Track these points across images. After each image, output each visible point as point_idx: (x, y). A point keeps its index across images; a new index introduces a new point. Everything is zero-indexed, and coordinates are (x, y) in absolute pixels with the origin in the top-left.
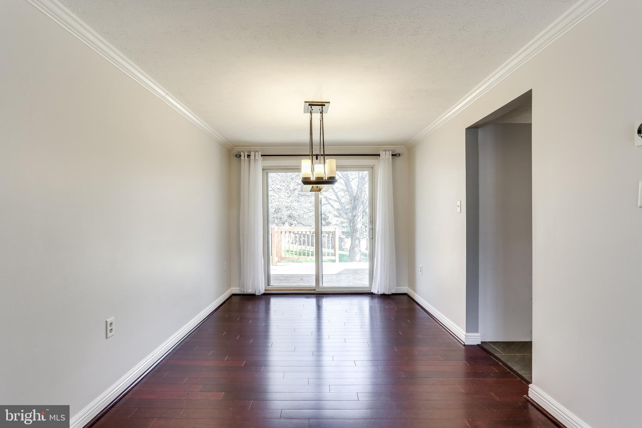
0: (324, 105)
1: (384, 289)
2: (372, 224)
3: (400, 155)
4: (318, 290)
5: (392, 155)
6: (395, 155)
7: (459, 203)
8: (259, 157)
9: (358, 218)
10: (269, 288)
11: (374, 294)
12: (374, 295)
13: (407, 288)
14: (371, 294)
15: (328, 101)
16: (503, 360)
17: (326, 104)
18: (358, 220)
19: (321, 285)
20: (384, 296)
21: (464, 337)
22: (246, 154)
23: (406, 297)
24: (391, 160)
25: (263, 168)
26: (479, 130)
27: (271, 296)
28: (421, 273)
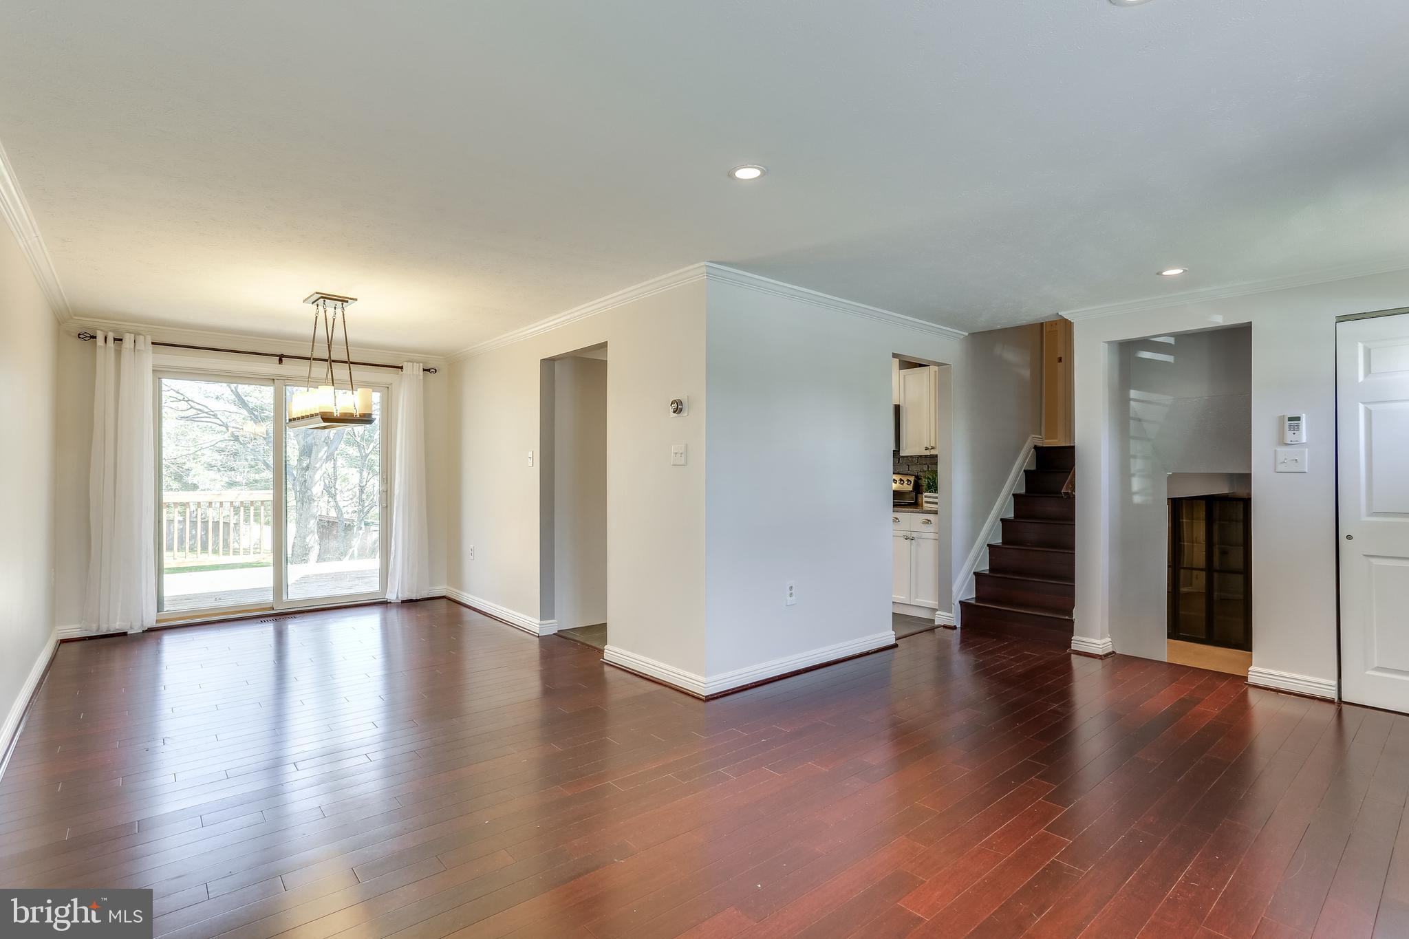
0: (347, 302)
1: (408, 591)
2: (387, 483)
3: (436, 371)
4: (279, 608)
5: (424, 370)
6: (428, 370)
7: (530, 454)
8: (145, 344)
9: (315, 473)
10: (163, 615)
11: (390, 603)
12: (389, 605)
13: (445, 587)
14: (385, 604)
15: (355, 298)
16: (581, 641)
17: (349, 300)
18: (315, 476)
19: (284, 598)
20: (408, 603)
21: (538, 626)
22: (111, 336)
23: (444, 602)
24: (421, 377)
25: (154, 369)
26: (556, 363)
27: (165, 631)
28: (472, 557)
